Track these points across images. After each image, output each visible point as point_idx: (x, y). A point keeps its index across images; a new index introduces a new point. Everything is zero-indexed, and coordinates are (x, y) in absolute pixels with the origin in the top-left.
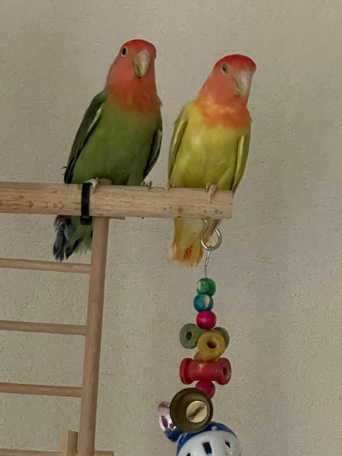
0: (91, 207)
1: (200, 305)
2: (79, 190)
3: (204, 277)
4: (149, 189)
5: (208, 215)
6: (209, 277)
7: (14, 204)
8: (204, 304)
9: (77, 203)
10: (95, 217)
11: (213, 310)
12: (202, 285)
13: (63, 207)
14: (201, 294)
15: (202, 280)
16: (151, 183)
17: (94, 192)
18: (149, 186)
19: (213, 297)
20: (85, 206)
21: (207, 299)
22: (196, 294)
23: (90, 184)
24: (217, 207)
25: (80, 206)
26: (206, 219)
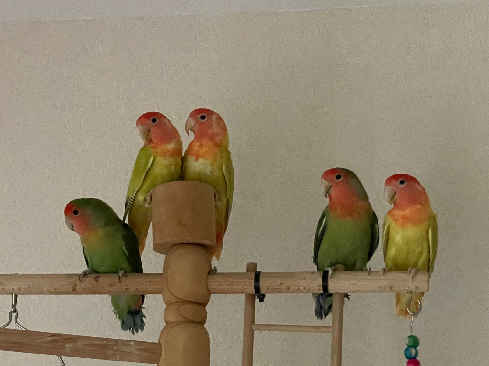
0: (329, 288)
1: (409, 354)
2: (320, 276)
3: (410, 334)
4: (369, 274)
5: (411, 290)
6: (414, 334)
7: (277, 289)
8: (411, 354)
9: (319, 286)
10: (334, 294)
11: (418, 358)
12: (409, 340)
13: (310, 289)
14: (410, 347)
15: (409, 337)
16: (370, 269)
17: (331, 278)
18: (370, 272)
19: (418, 348)
20: (325, 288)
21: (413, 351)
22: (406, 347)
23: (328, 272)
24: (417, 285)
25: (321, 288)
26: (410, 293)
